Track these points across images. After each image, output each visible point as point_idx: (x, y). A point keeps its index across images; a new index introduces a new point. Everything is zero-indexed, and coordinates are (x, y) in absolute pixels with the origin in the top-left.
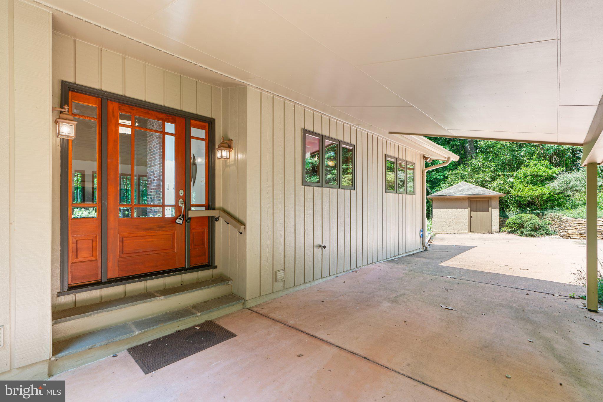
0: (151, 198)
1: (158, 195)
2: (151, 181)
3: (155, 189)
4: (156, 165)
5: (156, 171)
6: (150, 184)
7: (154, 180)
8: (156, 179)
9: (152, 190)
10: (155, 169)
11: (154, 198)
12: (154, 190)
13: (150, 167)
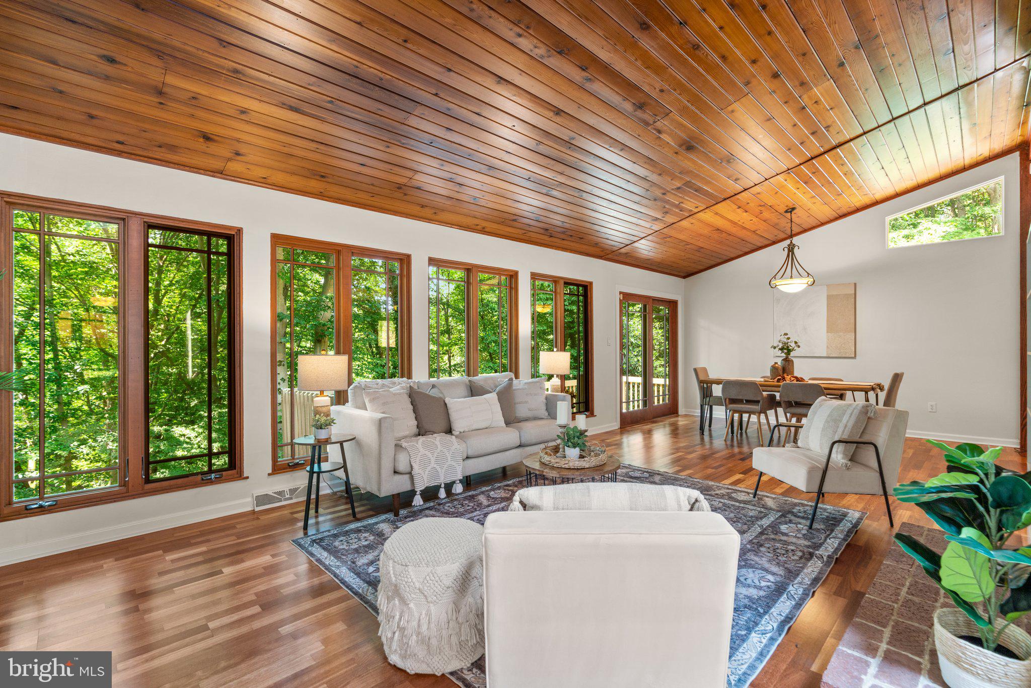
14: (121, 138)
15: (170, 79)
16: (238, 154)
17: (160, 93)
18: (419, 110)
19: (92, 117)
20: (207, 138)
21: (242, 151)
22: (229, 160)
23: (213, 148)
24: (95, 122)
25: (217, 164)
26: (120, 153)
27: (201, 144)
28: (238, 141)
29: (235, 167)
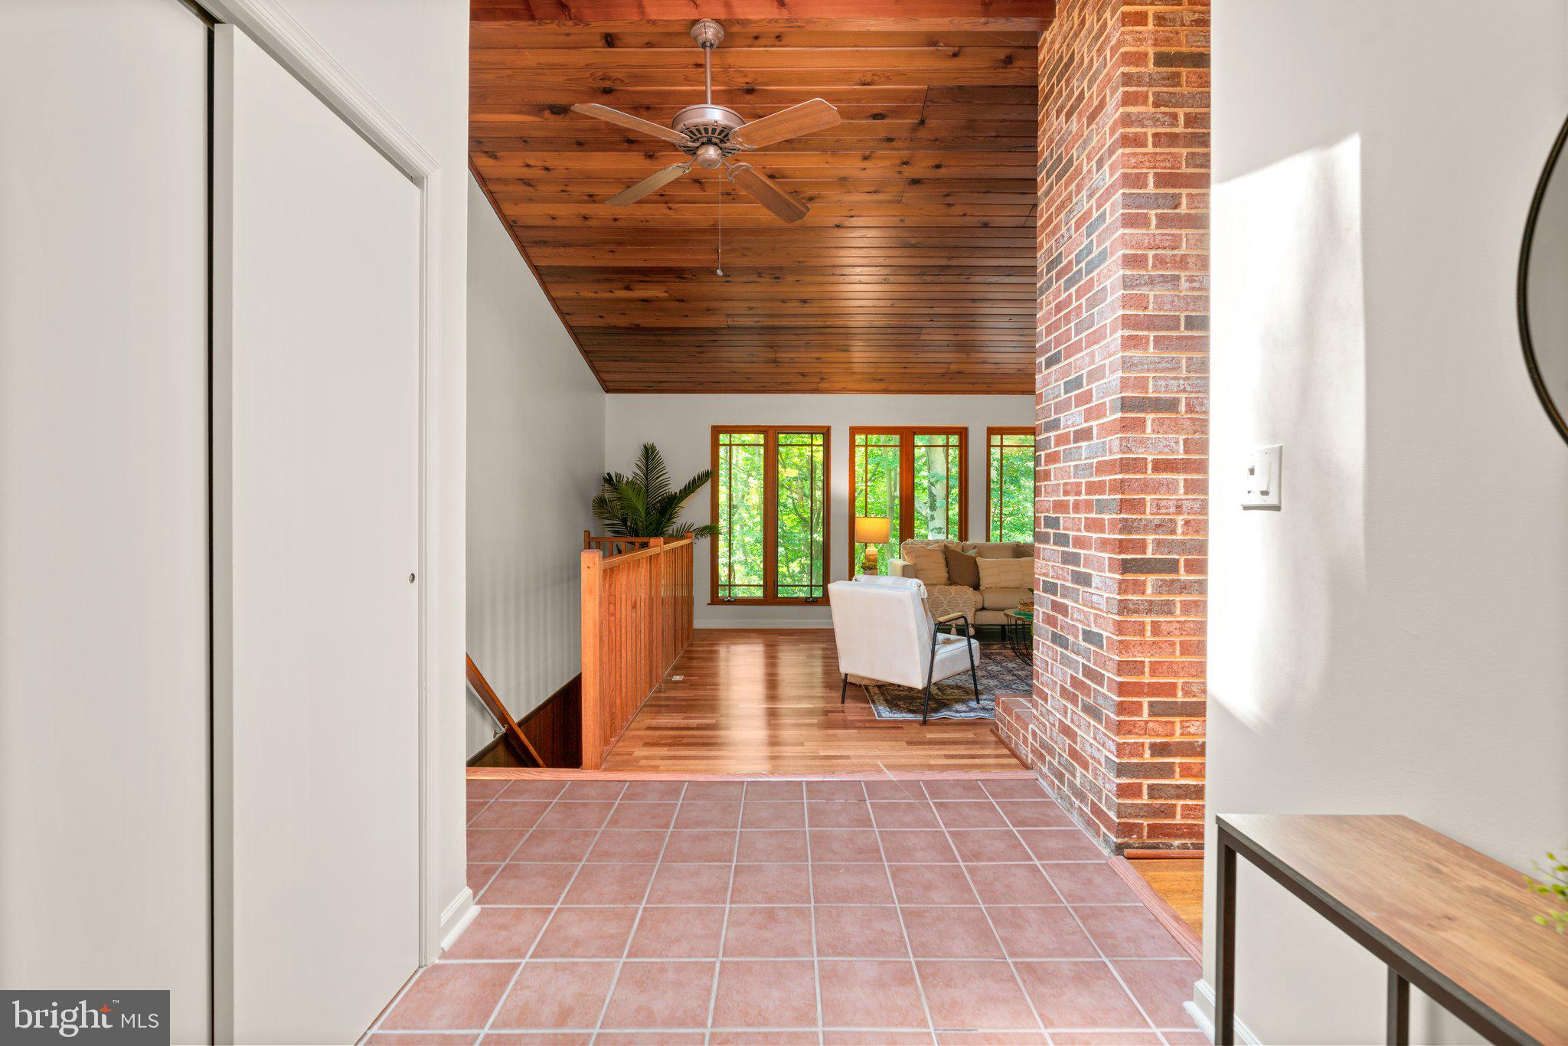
0: (1062, 540)
1: (1112, 531)
2: (1062, 440)
3: (1092, 488)
4: (1095, 339)
5: (1096, 375)
6: (1053, 458)
7: (1084, 435)
8: (1094, 423)
9: (1066, 493)
10: (1092, 362)
11: (1080, 542)
12: (1083, 497)
13: (1050, 363)
14: (763, 385)
15: (778, 355)
16: (822, 379)
17: (776, 362)
18: (924, 331)
19: (748, 378)
20: (803, 375)
21: (825, 377)
22: (819, 383)
23: (808, 379)
24: (751, 380)
25: (815, 386)
26: (764, 392)
27: (801, 379)
28: (820, 373)
29: (822, 386)
